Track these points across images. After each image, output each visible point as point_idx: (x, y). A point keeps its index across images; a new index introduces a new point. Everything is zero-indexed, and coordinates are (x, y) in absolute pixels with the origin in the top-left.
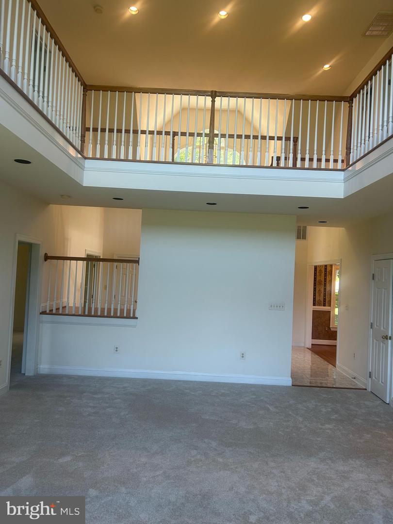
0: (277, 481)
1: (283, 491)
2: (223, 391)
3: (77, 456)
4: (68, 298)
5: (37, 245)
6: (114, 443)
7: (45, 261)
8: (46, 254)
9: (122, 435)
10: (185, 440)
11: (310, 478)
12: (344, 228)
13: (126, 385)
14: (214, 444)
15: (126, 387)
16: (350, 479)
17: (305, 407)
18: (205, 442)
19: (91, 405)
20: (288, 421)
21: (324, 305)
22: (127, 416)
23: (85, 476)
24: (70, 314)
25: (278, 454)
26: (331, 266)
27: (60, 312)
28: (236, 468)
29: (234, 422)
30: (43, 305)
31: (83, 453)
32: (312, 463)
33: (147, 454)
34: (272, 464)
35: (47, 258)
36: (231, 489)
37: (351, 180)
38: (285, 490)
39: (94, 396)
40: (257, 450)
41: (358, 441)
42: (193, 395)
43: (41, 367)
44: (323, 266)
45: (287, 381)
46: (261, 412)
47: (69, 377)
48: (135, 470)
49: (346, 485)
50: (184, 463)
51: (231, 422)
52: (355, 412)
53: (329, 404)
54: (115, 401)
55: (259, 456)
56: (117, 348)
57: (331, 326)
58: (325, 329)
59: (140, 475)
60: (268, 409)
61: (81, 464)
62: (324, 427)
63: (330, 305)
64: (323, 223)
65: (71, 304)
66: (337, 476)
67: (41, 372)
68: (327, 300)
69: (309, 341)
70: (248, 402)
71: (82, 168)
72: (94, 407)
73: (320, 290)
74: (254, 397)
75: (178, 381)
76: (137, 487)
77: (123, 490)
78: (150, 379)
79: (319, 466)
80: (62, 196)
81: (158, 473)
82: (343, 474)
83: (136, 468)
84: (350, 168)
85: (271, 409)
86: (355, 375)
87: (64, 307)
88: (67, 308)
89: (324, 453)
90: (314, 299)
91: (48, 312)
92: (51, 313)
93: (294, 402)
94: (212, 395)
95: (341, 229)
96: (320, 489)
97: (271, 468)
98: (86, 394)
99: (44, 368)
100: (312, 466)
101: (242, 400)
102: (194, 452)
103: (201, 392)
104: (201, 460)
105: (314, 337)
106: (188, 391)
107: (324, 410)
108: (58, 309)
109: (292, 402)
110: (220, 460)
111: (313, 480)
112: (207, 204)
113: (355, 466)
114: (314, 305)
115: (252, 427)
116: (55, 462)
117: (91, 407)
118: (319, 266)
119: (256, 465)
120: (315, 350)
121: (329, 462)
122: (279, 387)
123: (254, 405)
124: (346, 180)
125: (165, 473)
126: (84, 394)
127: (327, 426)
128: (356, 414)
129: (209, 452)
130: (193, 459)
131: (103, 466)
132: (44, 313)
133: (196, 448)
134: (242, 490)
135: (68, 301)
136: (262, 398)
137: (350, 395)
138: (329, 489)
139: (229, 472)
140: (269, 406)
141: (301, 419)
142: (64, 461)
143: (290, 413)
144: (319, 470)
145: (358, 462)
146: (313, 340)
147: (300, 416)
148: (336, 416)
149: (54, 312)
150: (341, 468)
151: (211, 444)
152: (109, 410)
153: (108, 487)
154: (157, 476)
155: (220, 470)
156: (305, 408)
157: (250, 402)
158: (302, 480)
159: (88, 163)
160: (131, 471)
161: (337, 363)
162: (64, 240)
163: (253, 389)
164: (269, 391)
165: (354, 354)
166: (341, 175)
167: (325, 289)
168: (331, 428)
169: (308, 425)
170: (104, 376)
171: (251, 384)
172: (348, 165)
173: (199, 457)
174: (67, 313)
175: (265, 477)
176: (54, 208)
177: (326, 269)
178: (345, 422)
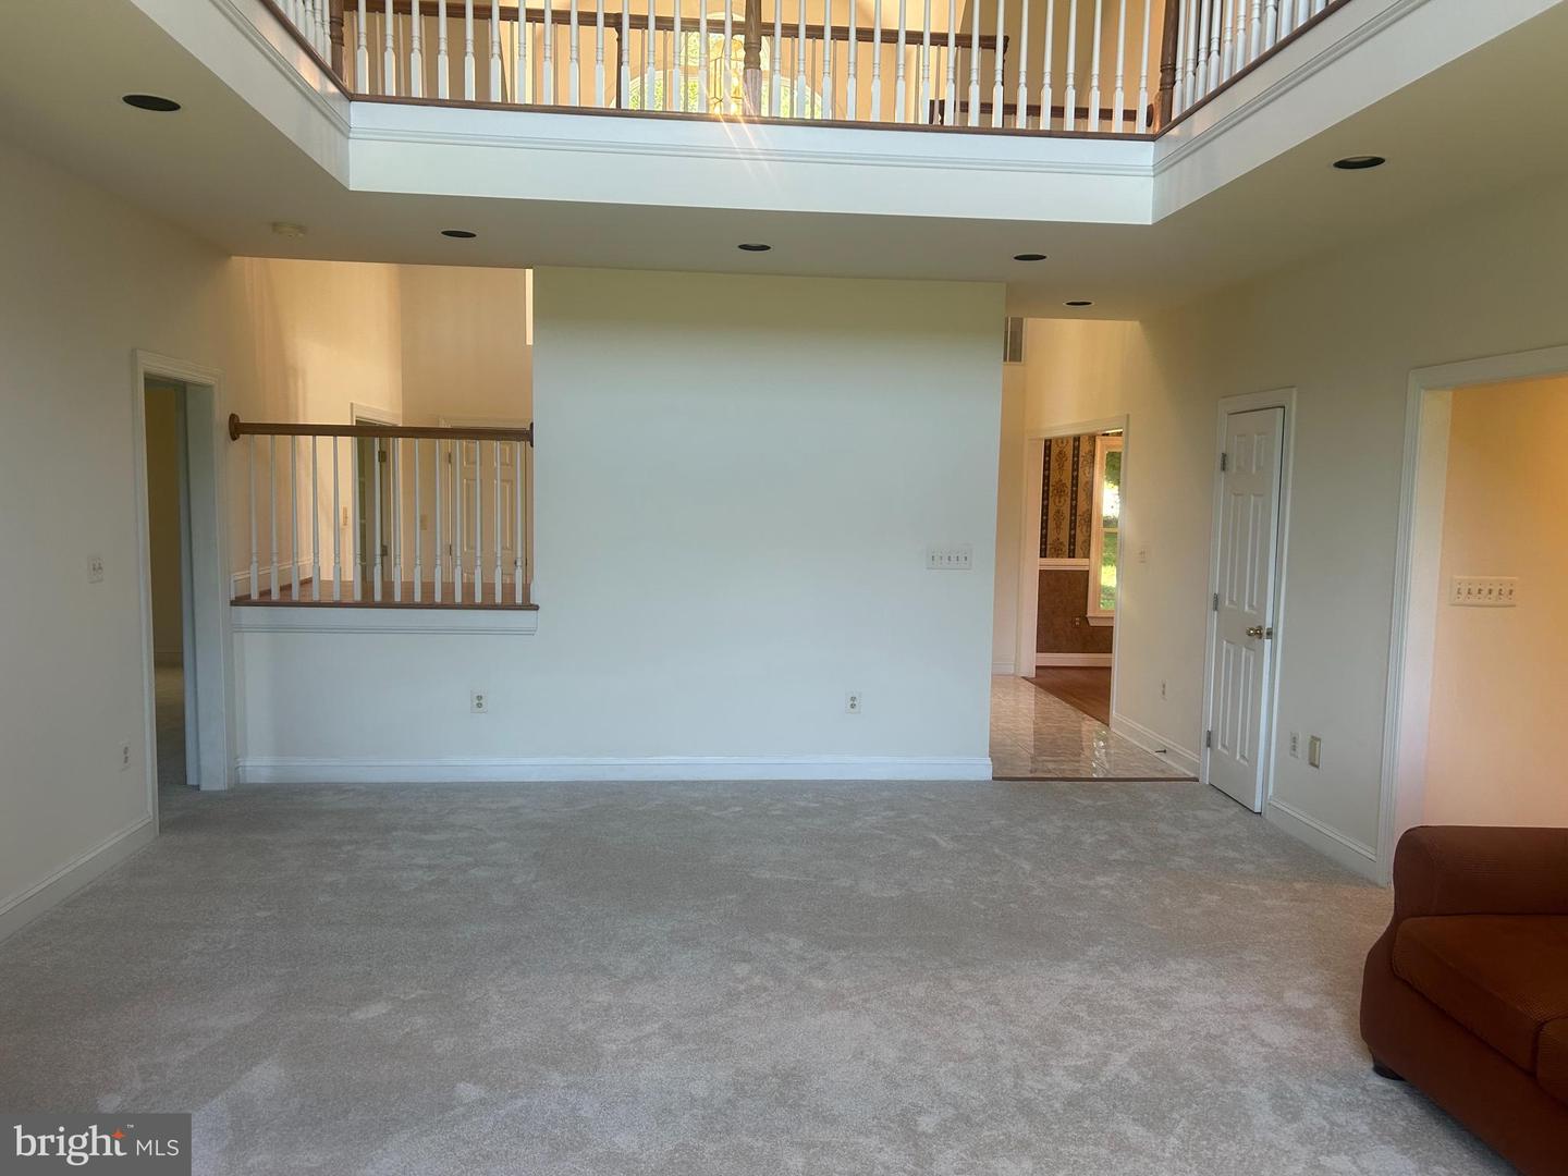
0: (981, 1027)
1: (1001, 1049)
2: (802, 804)
3: (404, 1002)
4: (316, 554)
5: (205, 388)
6: (507, 958)
7: (234, 439)
8: (233, 417)
9: (527, 937)
10: (714, 939)
11: (1069, 1013)
12: (1137, 323)
13: (519, 801)
14: (795, 944)
15: (516, 808)
16: (1175, 1007)
17: (1036, 834)
18: (768, 940)
19: (421, 861)
20: (994, 872)
21: (1072, 555)
22: (534, 886)
23: (438, 1051)
24: (325, 600)
25: (975, 959)
26: (1092, 438)
27: (295, 596)
28: (866, 1001)
29: (845, 882)
30: (239, 576)
31: (420, 992)
32: (1070, 976)
33: (608, 982)
34: (963, 986)
35: (237, 429)
36: (859, 1055)
37: (1176, 167)
38: (1005, 1048)
39: (426, 837)
40: (918, 952)
41: (1187, 911)
42: (718, 817)
43: (248, 764)
44: (1067, 438)
45: (980, 769)
46: (915, 853)
47: (338, 788)
48: (581, 1027)
49: (1166, 1024)
50: (719, 999)
51: (835, 883)
52: (1172, 840)
53: (1101, 823)
54: (491, 847)
55: (923, 967)
56: (479, 698)
57: (1089, 615)
58: (1073, 622)
59: (598, 1038)
60: (935, 844)
61: (420, 1021)
62: (1092, 883)
63: (1087, 555)
64: (1078, 305)
65: (327, 574)
66: (1142, 1003)
67: (249, 780)
68: (1080, 538)
69: (1028, 658)
70: (876, 828)
71: (343, 130)
72: (430, 868)
73: (1058, 512)
74: (891, 814)
75: (670, 783)
76: (596, 1067)
77: (556, 1078)
78: (586, 783)
79: (1088, 983)
80: (275, 225)
81: (648, 1029)
82: (1155, 998)
83: (584, 1021)
84: (1175, 131)
85: (943, 843)
86: (1167, 742)
87: (306, 583)
88: (315, 583)
89: (1100, 947)
90: (1044, 537)
91: (255, 597)
92: (265, 600)
93: (1003, 822)
94: (773, 816)
95: (1129, 323)
96: (1098, 1039)
97: (961, 994)
98: (399, 833)
99: (259, 766)
100: (1070, 982)
101: (858, 824)
102: (742, 970)
103: (737, 809)
104: (766, 989)
105: (1042, 647)
106: (703, 808)
107: (1088, 839)
108: (286, 589)
109: (999, 822)
110: (820, 984)
111: (1076, 1019)
112: (741, 247)
113: (1183, 976)
114: (1043, 554)
115: (895, 893)
116: (341, 1020)
117: (421, 867)
118: (1057, 439)
119: (919, 991)
120: (1047, 681)
121: (1116, 969)
122: (957, 784)
123: (894, 837)
124: (1160, 168)
125: (668, 1026)
126: (394, 833)
127: (1101, 880)
128: (1176, 845)
129: (784, 965)
130: (742, 987)
131: (487, 1021)
132: (242, 601)
133: (746, 958)
134: (889, 1054)
135: (316, 562)
136: (914, 817)
137: (1154, 796)
138: (1124, 1034)
139: (847, 1013)
140: (934, 836)
141: (1027, 867)
142: (370, 1015)
143: (997, 851)
144: (1090, 992)
145: (1192, 966)
146: (1040, 655)
147: (1026, 859)
148: (1123, 852)
149: (275, 596)
150: (1149, 983)
151: (788, 944)
152: (480, 873)
153: (510, 1075)
154: (648, 1036)
155: (822, 1011)
156: (1036, 838)
157: (883, 829)
158: (1047, 1019)
159: (358, 113)
160: (571, 1028)
161: (1114, 713)
162: (287, 373)
163: (885, 794)
164: (933, 797)
165: (1164, 686)
166: (1146, 153)
167: (1074, 508)
168: (1112, 883)
169: (1051, 879)
170: (449, 780)
171: (878, 782)
172: (1169, 124)
173: (757, 980)
174: (316, 597)
175: (948, 1018)
176: (248, 270)
177: (1076, 449)
178: (1147, 867)
